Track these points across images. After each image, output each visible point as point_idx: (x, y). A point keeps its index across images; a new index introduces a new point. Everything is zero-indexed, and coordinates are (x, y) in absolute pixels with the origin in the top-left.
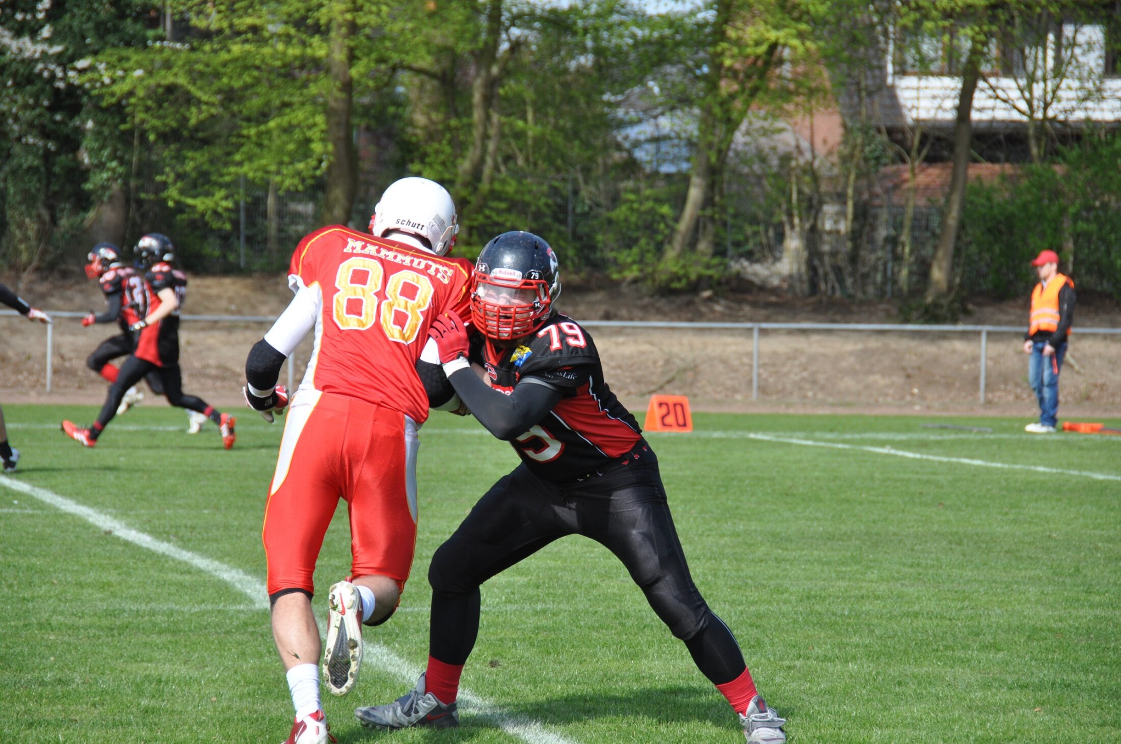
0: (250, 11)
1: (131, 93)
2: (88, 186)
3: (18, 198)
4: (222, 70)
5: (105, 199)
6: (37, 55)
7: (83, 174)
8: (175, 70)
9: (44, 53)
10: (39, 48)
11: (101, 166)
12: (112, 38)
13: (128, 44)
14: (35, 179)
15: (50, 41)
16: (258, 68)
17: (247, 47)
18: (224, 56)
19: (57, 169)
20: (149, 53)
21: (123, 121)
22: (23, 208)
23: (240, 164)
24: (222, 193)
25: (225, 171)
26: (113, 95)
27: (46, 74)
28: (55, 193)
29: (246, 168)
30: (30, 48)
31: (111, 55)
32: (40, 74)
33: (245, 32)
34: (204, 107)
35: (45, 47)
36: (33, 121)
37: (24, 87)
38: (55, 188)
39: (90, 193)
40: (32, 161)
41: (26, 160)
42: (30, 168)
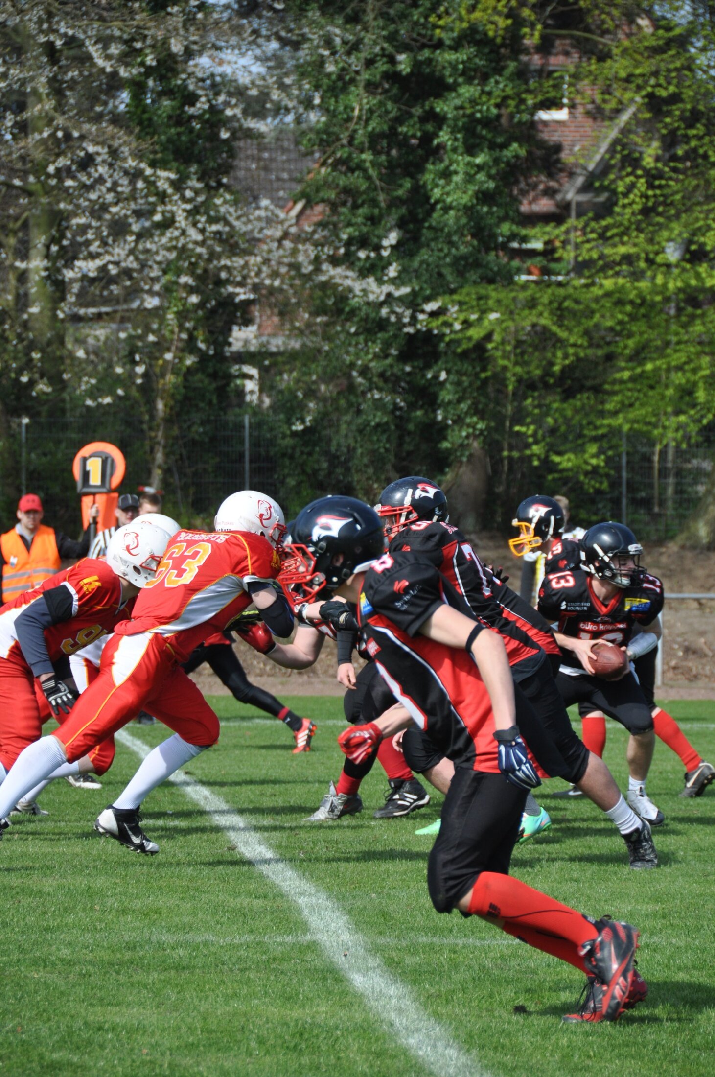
0: (626, 239)
1: (488, 337)
2: (446, 445)
3: (365, 460)
4: (594, 306)
5: (465, 459)
6: (382, 298)
7: (440, 431)
8: (540, 308)
9: (389, 295)
10: (387, 288)
11: (459, 421)
12: (473, 276)
13: (491, 281)
14: (384, 438)
15: (397, 281)
16: (632, 302)
17: (621, 281)
18: (596, 291)
19: (411, 427)
20: (512, 291)
21: (484, 369)
22: (370, 471)
23: (615, 413)
24: (593, 449)
25: (598, 423)
26: (470, 339)
27: (393, 319)
28: (409, 453)
29: (620, 420)
30: (376, 291)
31: (468, 293)
32: (388, 319)
33: (619, 264)
34: (571, 351)
35: (390, 288)
36: (384, 371)
37: (376, 333)
38: (408, 447)
39: (448, 452)
40: (380, 417)
41: (375, 416)
42: (378, 425)
